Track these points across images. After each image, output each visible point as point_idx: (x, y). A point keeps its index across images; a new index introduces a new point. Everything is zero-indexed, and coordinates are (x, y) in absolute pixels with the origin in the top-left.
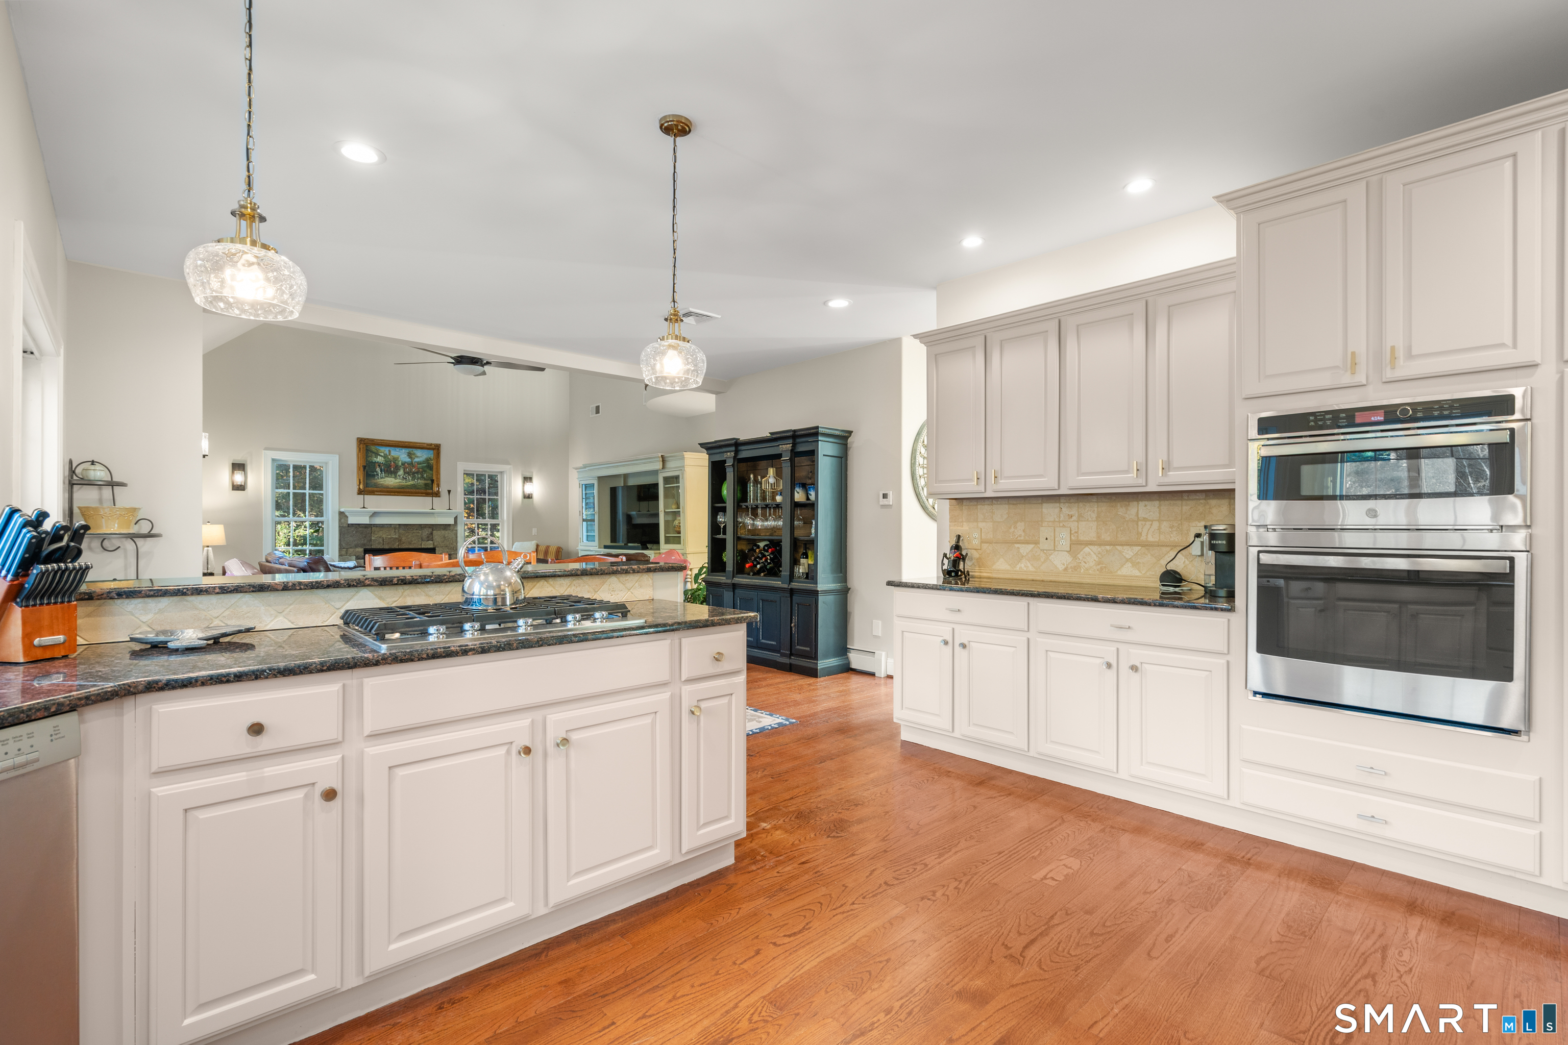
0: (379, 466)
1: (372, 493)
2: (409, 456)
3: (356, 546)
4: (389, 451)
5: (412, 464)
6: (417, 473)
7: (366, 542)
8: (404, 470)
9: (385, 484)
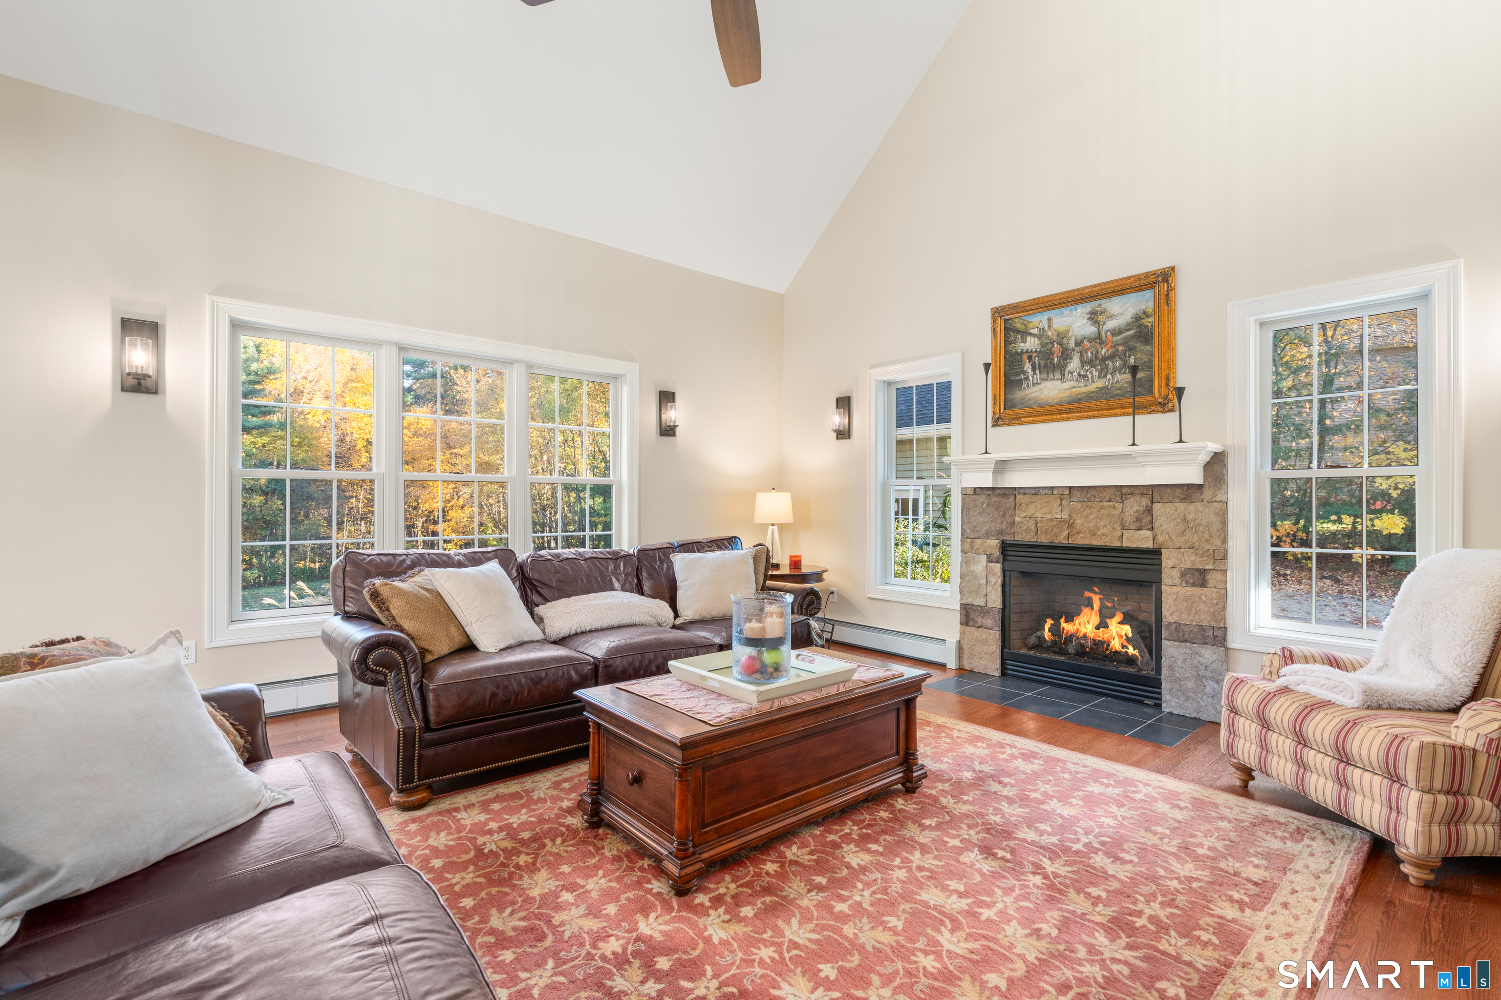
0: (1030, 358)
1: (1016, 420)
2: (1091, 319)
3: (988, 535)
4: (1049, 320)
5: (1099, 337)
6: (1112, 357)
7: (1004, 526)
8: (1081, 356)
9: (1042, 397)
